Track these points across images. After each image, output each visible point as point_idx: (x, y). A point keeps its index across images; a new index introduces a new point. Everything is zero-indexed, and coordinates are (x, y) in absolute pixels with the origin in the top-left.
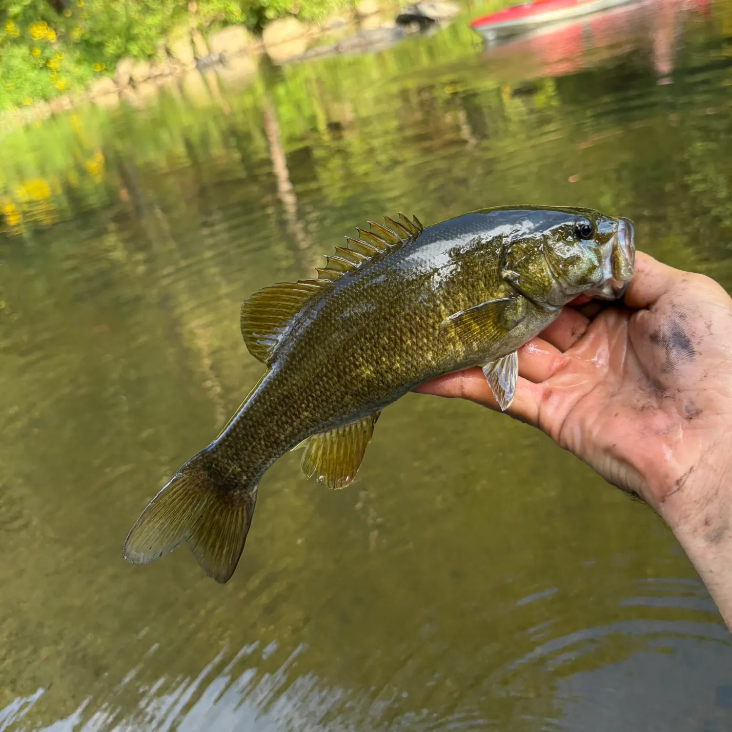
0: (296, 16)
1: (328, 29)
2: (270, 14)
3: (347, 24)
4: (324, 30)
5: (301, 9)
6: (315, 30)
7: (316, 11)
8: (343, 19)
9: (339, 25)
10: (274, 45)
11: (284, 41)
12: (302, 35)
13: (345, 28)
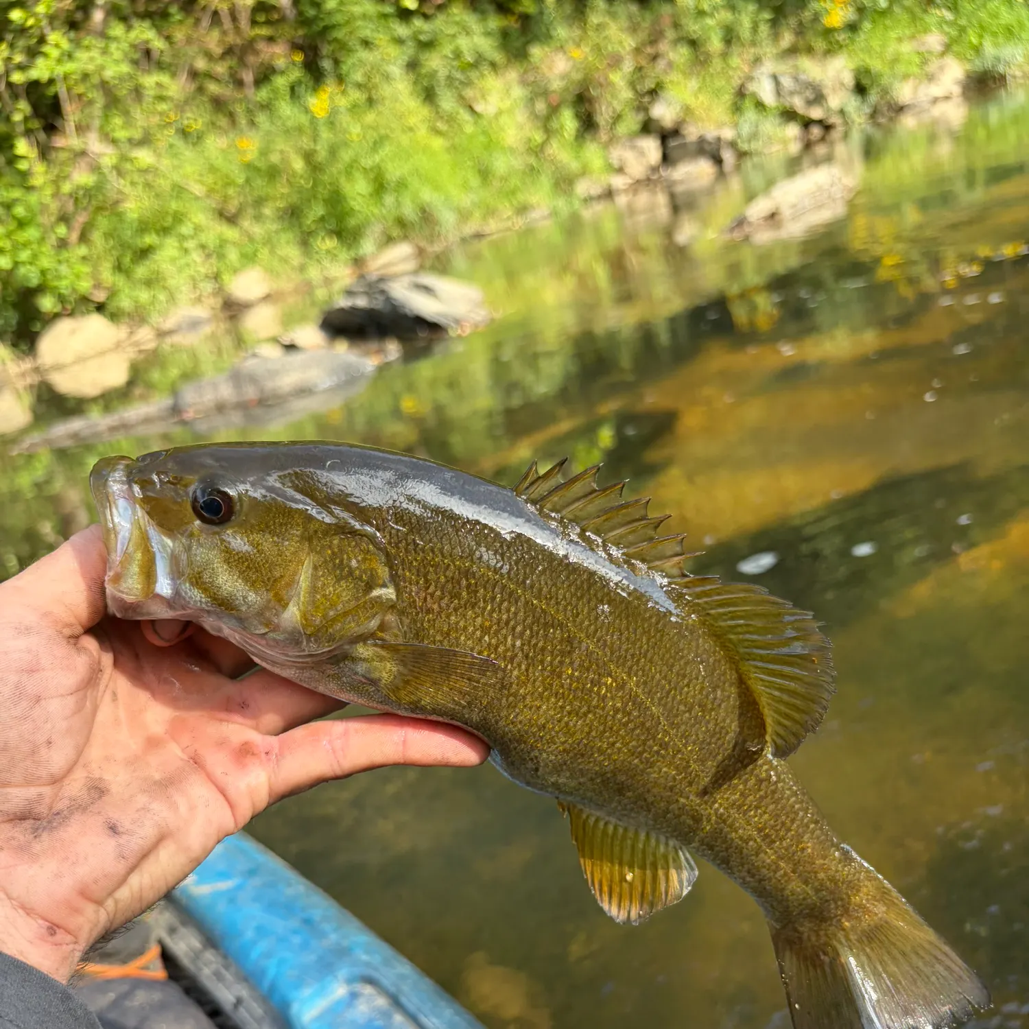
0: (100, 308)
1: (170, 333)
2: (47, 303)
3: (209, 320)
4: (161, 334)
5: (113, 293)
6: (145, 336)
7: (144, 296)
8: (201, 312)
9: (194, 324)
10: (59, 367)
11: (81, 360)
12: (118, 346)
13: (207, 330)
